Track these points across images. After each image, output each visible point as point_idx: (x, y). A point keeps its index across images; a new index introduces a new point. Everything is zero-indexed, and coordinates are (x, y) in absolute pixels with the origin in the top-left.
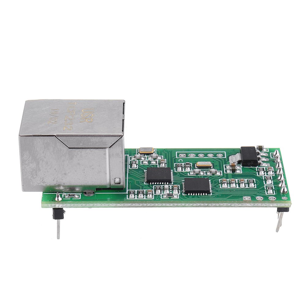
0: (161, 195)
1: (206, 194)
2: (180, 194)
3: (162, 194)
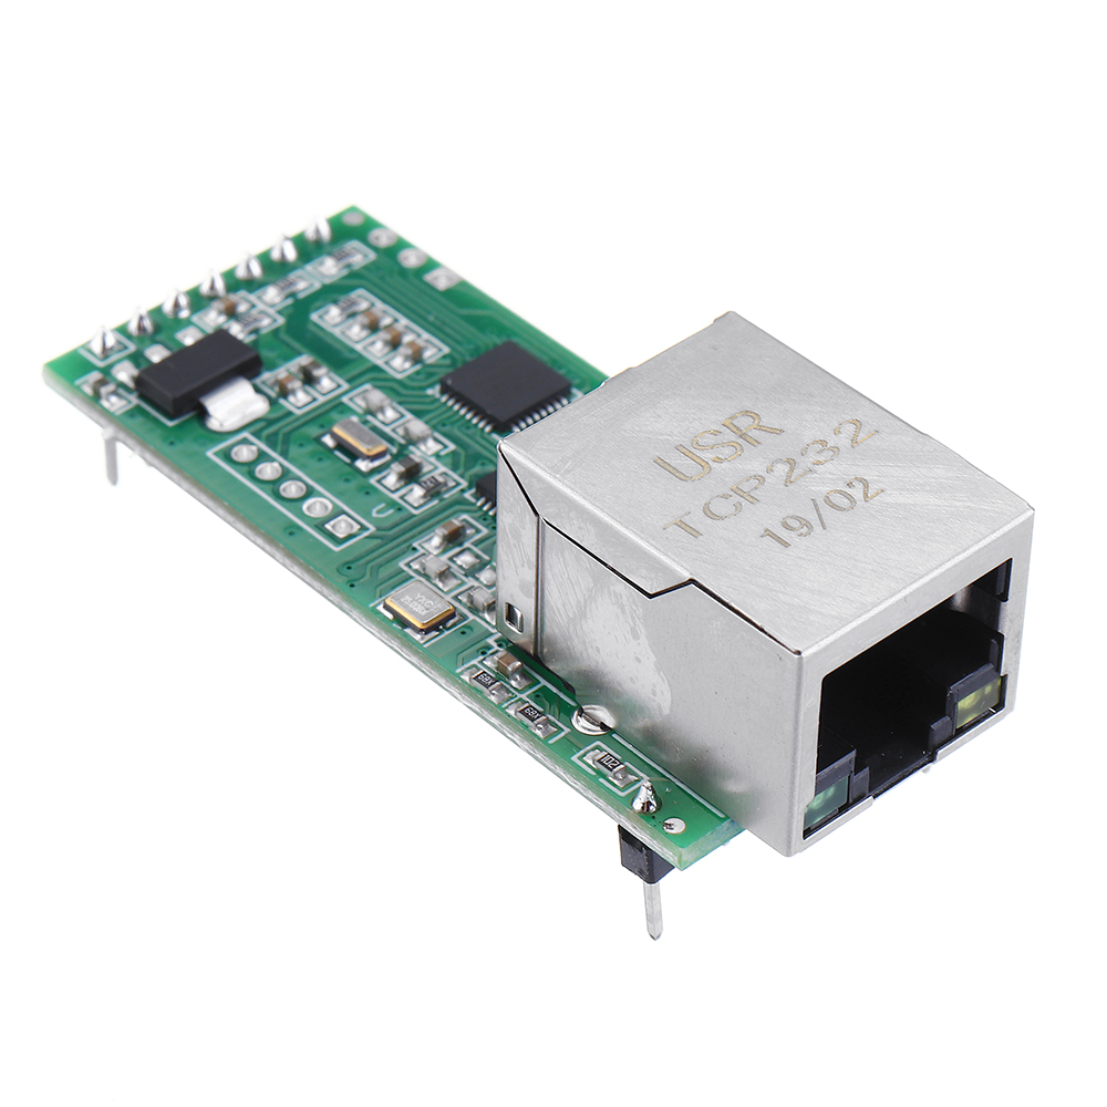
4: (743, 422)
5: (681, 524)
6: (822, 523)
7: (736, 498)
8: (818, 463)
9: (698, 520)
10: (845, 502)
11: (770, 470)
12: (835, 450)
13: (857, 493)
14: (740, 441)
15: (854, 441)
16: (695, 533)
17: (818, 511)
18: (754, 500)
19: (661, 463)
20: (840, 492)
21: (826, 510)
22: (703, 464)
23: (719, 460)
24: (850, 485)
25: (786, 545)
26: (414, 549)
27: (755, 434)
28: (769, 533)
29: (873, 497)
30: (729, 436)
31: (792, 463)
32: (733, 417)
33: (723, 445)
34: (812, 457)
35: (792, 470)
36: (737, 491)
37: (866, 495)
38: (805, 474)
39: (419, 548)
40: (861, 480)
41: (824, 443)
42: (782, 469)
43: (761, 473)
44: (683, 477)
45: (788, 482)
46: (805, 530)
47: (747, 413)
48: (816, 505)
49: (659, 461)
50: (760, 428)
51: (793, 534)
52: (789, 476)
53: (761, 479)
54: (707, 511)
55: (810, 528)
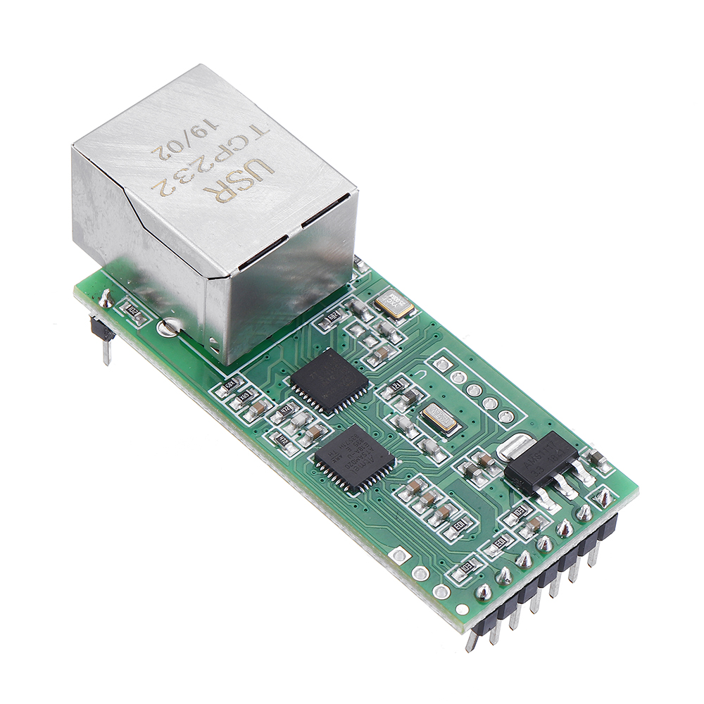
0: (275, 427)
1: (346, 489)
2: (306, 451)
3: (278, 428)
4: (225, 196)
5: (260, 133)
6: (186, 133)
7: (231, 148)
8: (186, 169)
9: (251, 135)
10: (173, 146)
11: (212, 165)
12: (175, 177)
13: (166, 151)
14: (227, 184)
15: (165, 182)
16: (253, 127)
17: (188, 141)
18: (221, 147)
19: (271, 171)
20: (175, 152)
21: (184, 142)
22: (248, 169)
23: (240, 172)
24: (169, 156)
25: (205, 121)
26: (401, 348)
27: (220, 188)
28: (214, 128)
29: (158, 149)
30: (233, 187)
31: (200, 170)
32: (231, 198)
33: (237, 181)
34: (188, 174)
35: (200, 165)
36: (230, 153)
37: (161, 150)
38: (193, 163)
39: (398, 349)
40: (164, 159)
41: (182, 182)
42: (205, 166)
43: (217, 163)
44: (258, 161)
45: (202, 158)
46: (195, 130)
47: (223, 202)
48: (188, 143)
49: (272, 172)
50: (216, 192)
51: (201, 127)
52: (202, 161)
53: (217, 159)
54: (246, 140)
55: (192, 130)
